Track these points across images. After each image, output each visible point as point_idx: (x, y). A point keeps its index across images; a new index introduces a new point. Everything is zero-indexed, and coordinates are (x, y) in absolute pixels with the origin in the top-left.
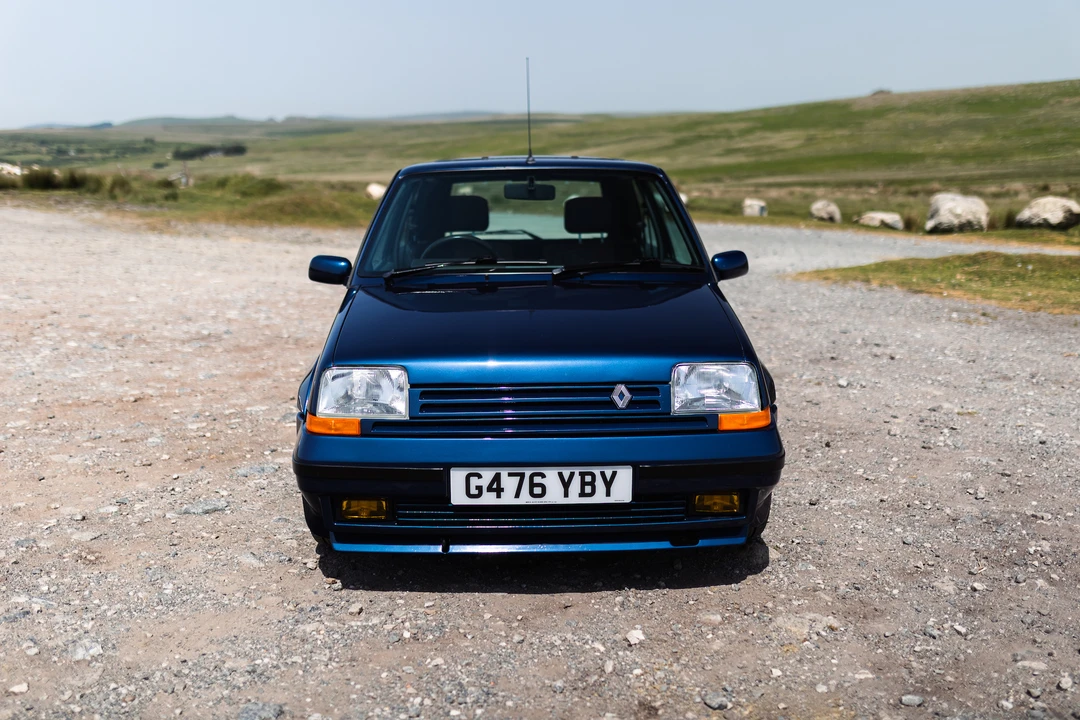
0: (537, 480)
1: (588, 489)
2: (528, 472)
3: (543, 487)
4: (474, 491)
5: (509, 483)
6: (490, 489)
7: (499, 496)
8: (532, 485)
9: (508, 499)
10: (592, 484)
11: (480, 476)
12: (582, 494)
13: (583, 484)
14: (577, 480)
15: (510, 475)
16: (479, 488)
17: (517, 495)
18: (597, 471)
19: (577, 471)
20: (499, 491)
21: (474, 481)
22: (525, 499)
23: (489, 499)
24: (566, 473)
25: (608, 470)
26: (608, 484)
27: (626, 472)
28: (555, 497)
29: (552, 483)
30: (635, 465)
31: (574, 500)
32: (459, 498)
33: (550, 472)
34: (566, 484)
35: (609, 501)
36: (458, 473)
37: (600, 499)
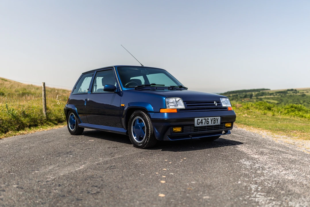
0: (208, 120)
1: (215, 122)
2: (206, 118)
3: (208, 121)
4: (198, 123)
5: (204, 121)
6: (201, 123)
8: (207, 121)
9: (203, 125)
10: (215, 121)
11: (199, 120)
12: (214, 123)
13: (214, 121)
14: (213, 119)
15: (204, 119)
16: (199, 122)
17: (205, 124)
18: (216, 118)
20: (202, 123)
21: (198, 121)
22: (206, 125)
23: (200, 125)
24: (212, 118)
25: (217, 117)
26: (217, 121)
27: (219, 118)
28: (210, 124)
29: (210, 120)
30: (221, 117)
31: (213, 124)
32: (196, 125)
33: (210, 118)
34: (212, 121)
35: (217, 124)
36: (196, 119)
37: (216, 124)
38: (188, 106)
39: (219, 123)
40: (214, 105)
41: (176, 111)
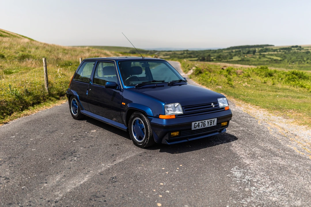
0: (205, 123)
1: (211, 124)
2: (203, 121)
3: (205, 124)
4: (195, 127)
5: (201, 124)
7: (199, 127)
8: (204, 124)
9: (200, 128)
10: (212, 122)
11: (196, 123)
13: (211, 123)
14: (210, 121)
15: (201, 122)
16: (196, 126)
17: (201, 127)
18: (212, 120)
19: (210, 120)
21: (196, 125)
22: (203, 127)
23: (197, 128)
24: (208, 120)
25: (214, 119)
26: (214, 122)
27: (216, 119)
28: (207, 126)
29: (206, 123)
30: (217, 118)
31: (209, 126)
32: (193, 128)
33: (206, 121)
34: (208, 123)
35: (214, 125)
36: (193, 123)
37: (212, 125)
38: (186, 111)
39: (215, 124)
40: (212, 107)
41: (174, 117)
